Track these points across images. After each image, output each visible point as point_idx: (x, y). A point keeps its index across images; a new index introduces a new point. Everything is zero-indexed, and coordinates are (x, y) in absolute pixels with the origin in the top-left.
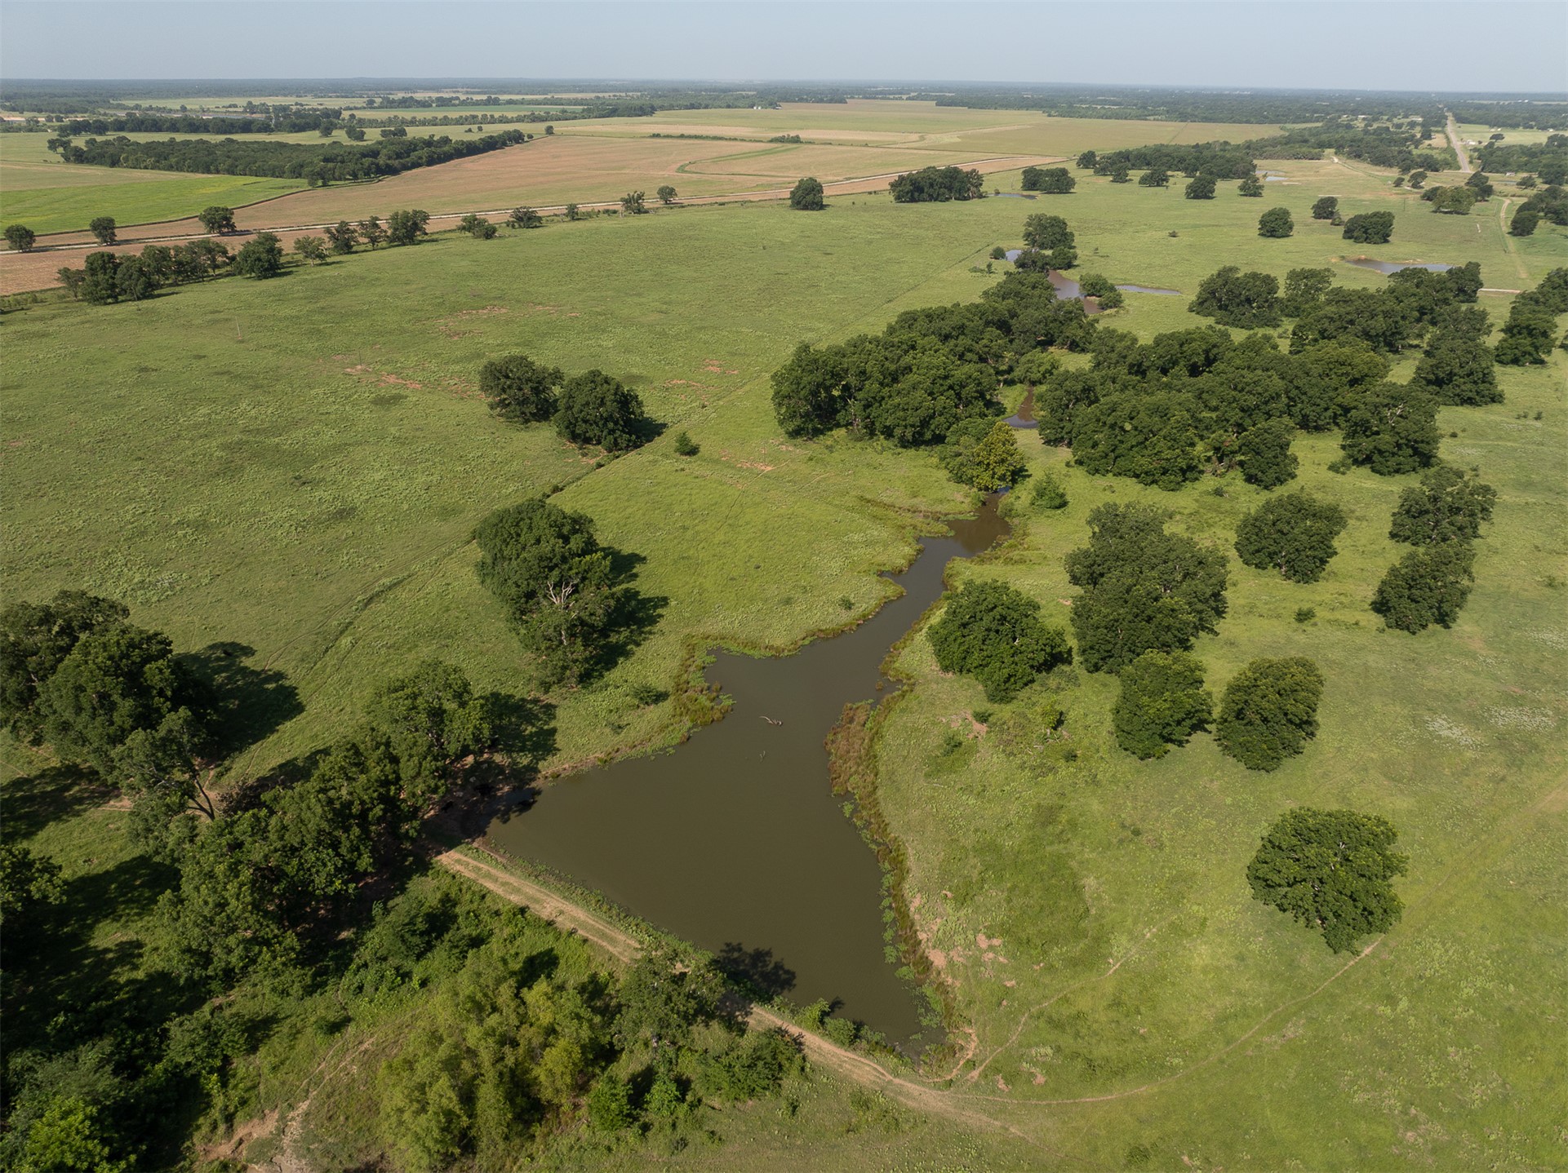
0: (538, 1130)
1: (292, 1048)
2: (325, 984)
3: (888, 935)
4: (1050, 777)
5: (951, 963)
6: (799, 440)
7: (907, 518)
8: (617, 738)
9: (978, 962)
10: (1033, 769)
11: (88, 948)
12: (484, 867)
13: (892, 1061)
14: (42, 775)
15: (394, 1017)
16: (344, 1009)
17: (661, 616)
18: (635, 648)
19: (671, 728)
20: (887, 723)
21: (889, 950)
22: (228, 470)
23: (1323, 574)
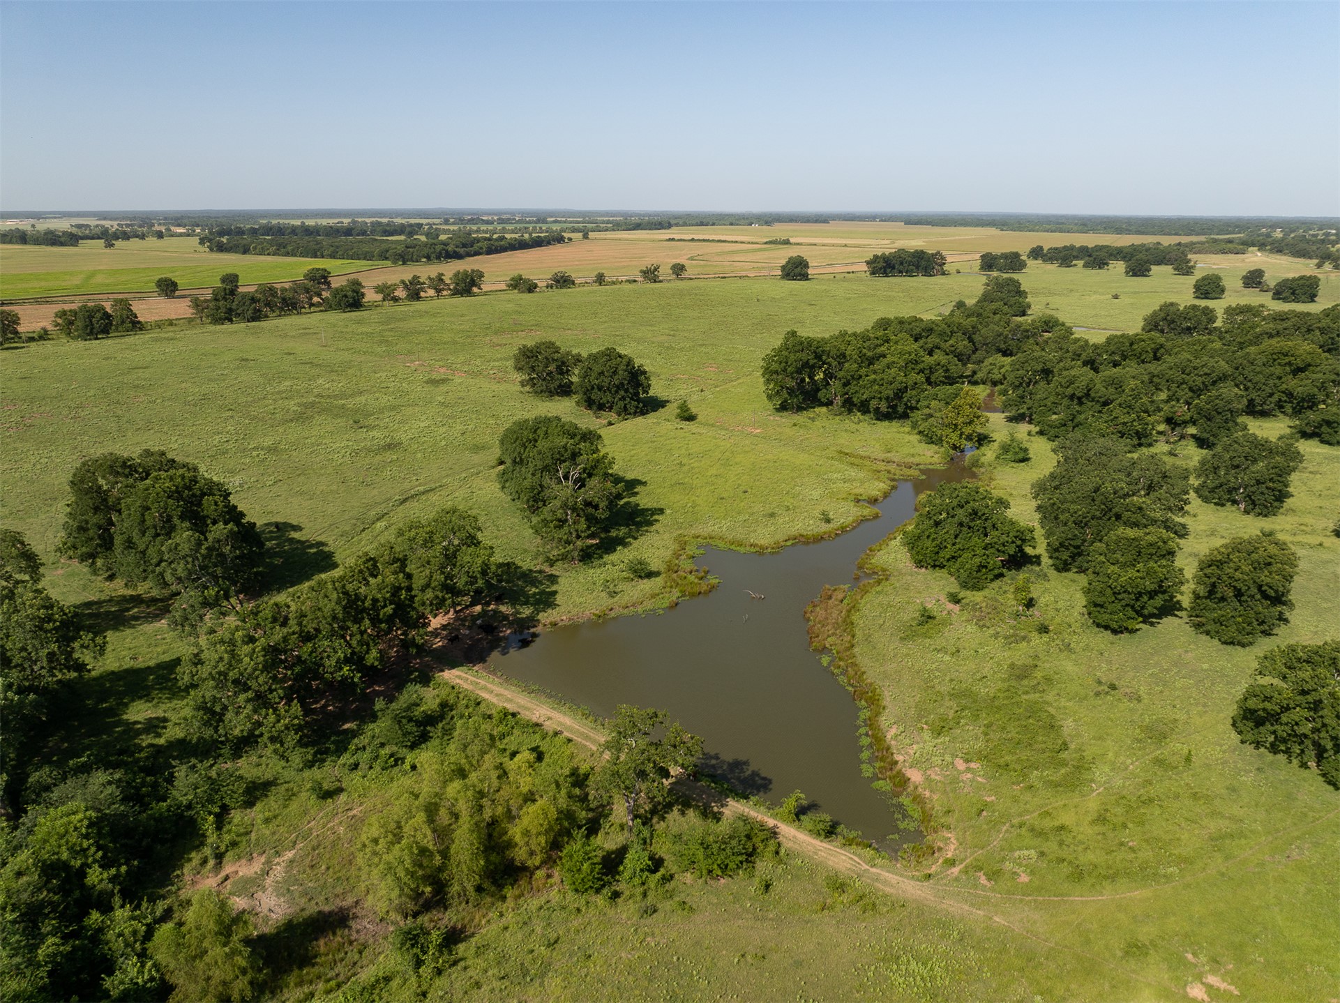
0: (509, 892)
1: (285, 807)
2: (324, 761)
3: (865, 755)
4: (1024, 644)
5: (928, 779)
6: (785, 414)
7: (882, 466)
8: (612, 600)
9: (955, 781)
10: (1006, 638)
11: (120, 720)
12: (482, 682)
13: (869, 853)
14: (110, 601)
15: (384, 791)
16: (339, 781)
17: (657, 521)
18: (632, 541)
19: (661, 596)
20: (863, 601)
21: (864, 767)
22: (301, 418)
23: (1281, 510)
